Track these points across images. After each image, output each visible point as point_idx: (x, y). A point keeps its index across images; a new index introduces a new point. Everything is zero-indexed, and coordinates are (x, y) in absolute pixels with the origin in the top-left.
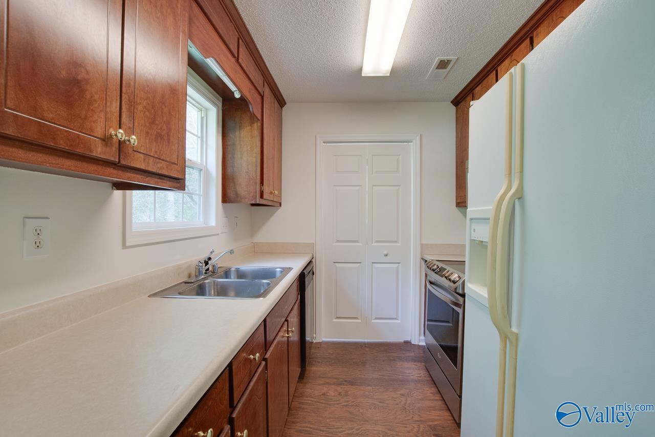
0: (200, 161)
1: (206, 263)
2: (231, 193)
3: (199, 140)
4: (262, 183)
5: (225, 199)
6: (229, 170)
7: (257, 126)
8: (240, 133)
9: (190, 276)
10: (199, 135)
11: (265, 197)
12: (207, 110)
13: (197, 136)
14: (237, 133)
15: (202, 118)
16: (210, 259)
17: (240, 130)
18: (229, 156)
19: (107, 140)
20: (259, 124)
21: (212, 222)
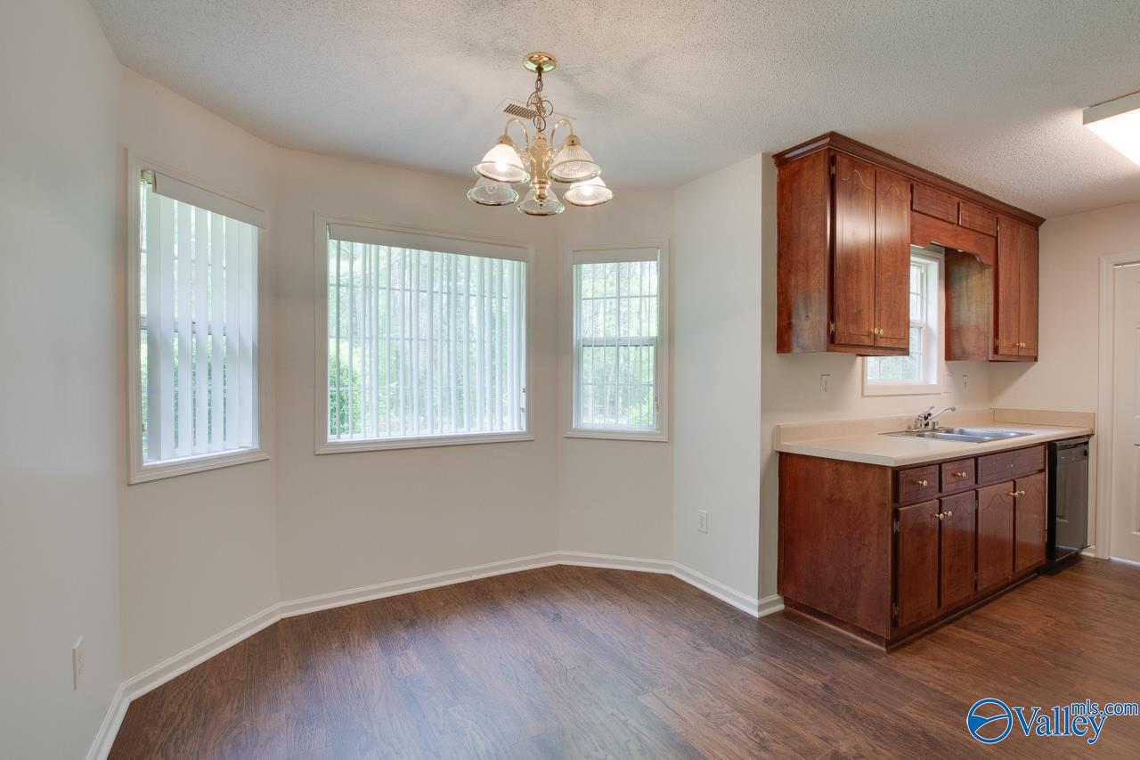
0: (919, 318)
1: (926, 418)
2: (956, 349)
3: (919, 297)
4: (996, 335)
5: (950, 355)
6: (954, 324)
7: (989, 273)
8: (967, 283)
9: (909, 428)
10: (919, 292)
11: (1000, 352)
12: (927, 265)
13: (917, 294)
14: (964, 283)
15: (922, 275)
16: (929, 415)
17: (967, 279)
18: (954, 309)
19: (869, 334)
20: (991, 270)
21: (934, 381)
